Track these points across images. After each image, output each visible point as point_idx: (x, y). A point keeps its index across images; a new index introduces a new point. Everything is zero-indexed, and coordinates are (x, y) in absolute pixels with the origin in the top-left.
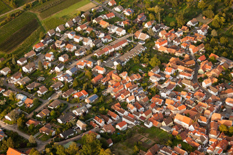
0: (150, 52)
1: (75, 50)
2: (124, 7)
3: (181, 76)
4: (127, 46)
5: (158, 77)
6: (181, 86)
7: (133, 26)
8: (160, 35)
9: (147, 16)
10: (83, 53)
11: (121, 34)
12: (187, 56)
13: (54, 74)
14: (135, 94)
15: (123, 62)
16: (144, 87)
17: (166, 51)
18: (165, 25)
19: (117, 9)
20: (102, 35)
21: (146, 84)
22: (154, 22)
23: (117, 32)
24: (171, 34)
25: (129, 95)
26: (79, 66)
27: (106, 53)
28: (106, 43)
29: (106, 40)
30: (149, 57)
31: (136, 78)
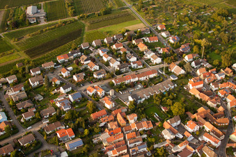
0: (179, 92)
1: (96, 71)
2: (171, 33)
3: (206, 139)
4: (155, 78)
5: (174, 133)
6: (199, 155)
7: (172, 56)
8: (198, 72)
9: (191, 47)
10: (101, 76)
11: (155, 62)
12: (221, 109)
13: (57, 95)
14: (133, 151)
15: (141, 99)
16: (149, 145)
17: (197, 96)
18: (207, 61)
19: (164, 34)
20: (134, 59)
21: (153, 140)
22: (196, 56)
23: (152, 59)
24: (210, 75)
25: (126, 151)
26: (88, 92)
27: (127, 82)
28: (133, 69)
29: (135, 65)
30: (174, 99)
31: (146, 126)
